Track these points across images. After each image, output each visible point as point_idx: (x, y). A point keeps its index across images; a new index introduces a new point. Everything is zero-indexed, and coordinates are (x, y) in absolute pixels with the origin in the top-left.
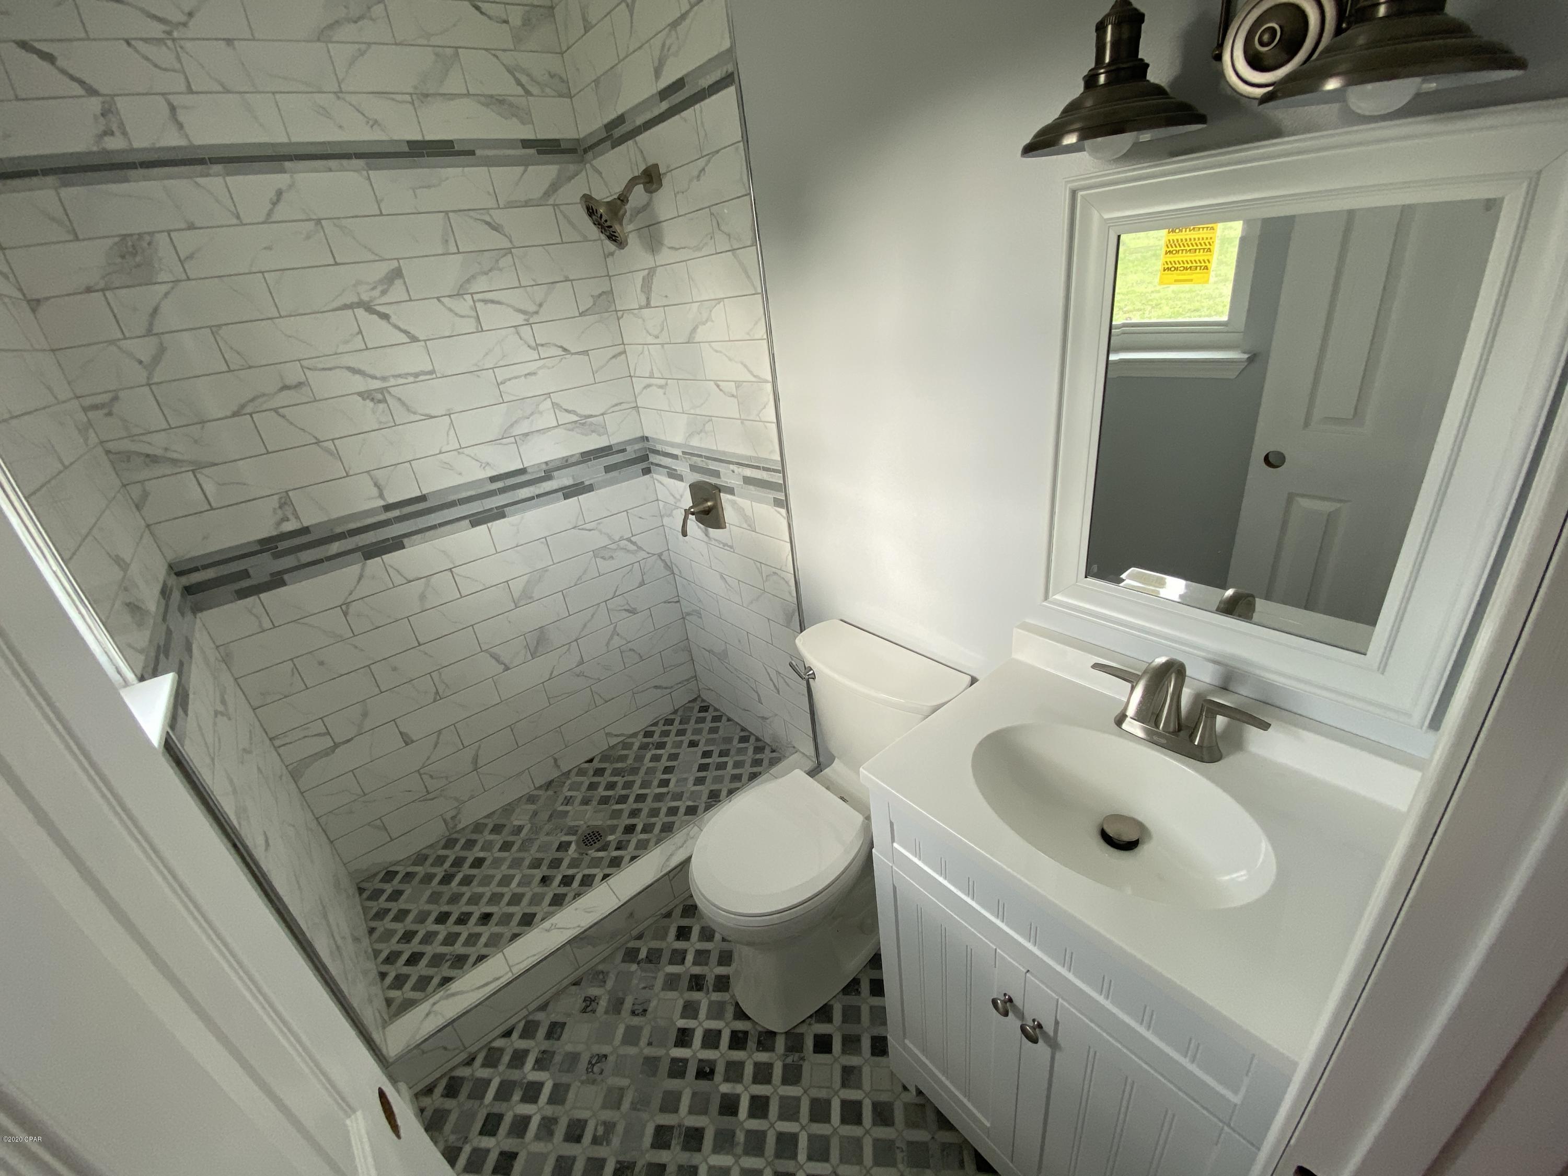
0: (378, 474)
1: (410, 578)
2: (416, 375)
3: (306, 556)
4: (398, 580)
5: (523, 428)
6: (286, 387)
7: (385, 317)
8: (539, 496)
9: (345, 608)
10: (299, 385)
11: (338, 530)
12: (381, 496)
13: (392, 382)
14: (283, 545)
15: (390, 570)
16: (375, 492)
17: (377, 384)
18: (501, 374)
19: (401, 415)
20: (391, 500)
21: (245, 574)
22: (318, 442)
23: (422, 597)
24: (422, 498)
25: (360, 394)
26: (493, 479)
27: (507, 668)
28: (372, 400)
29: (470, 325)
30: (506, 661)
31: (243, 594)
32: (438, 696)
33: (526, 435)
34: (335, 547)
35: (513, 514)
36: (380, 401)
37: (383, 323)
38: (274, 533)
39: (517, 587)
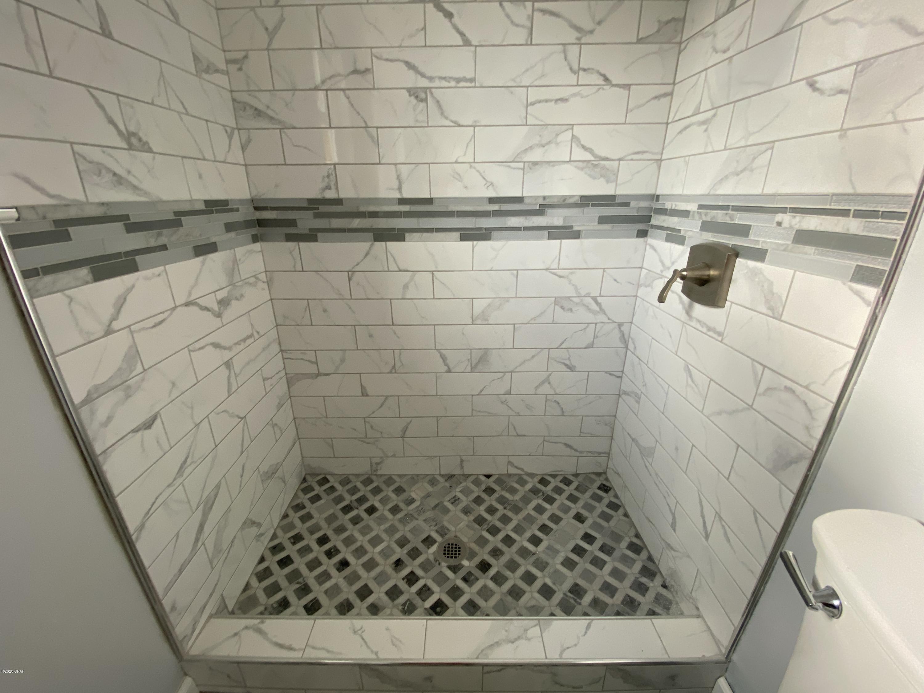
0: (404, 170)
1: (402, 268)
2: (458, 80)
3: (336, 223)
4: (393, 267)
5: (535, 156)
6: (356, 72)
7: (449, 15)
8: (526, 229)
9: (351, 273)
10: (367, 70)
11: (362, 209)
12: (400, 189)
13: (437, 83)
14: (323, 209)
15: (390, 259)
16: (396, 185)
17: (424, 83)
18: (534, 94)
19: (436, 118)
20: (407, 195)
21: (292, 223)
22: (367, 127)
23: (406, 287)
24: (429, 201)
25: (409, 90)
26: (492, 200)
27: (449, 371)
28: (417, 97)
29: (521, 36)
30: (451, 366)
31: (290, 238)
32: (393, 370)
33: (535, 163)
34: (356, 223)
35: (498, 239)
36: (422, 100)
37: (446, 21)
38: (320, 197)
39: (479, 306)
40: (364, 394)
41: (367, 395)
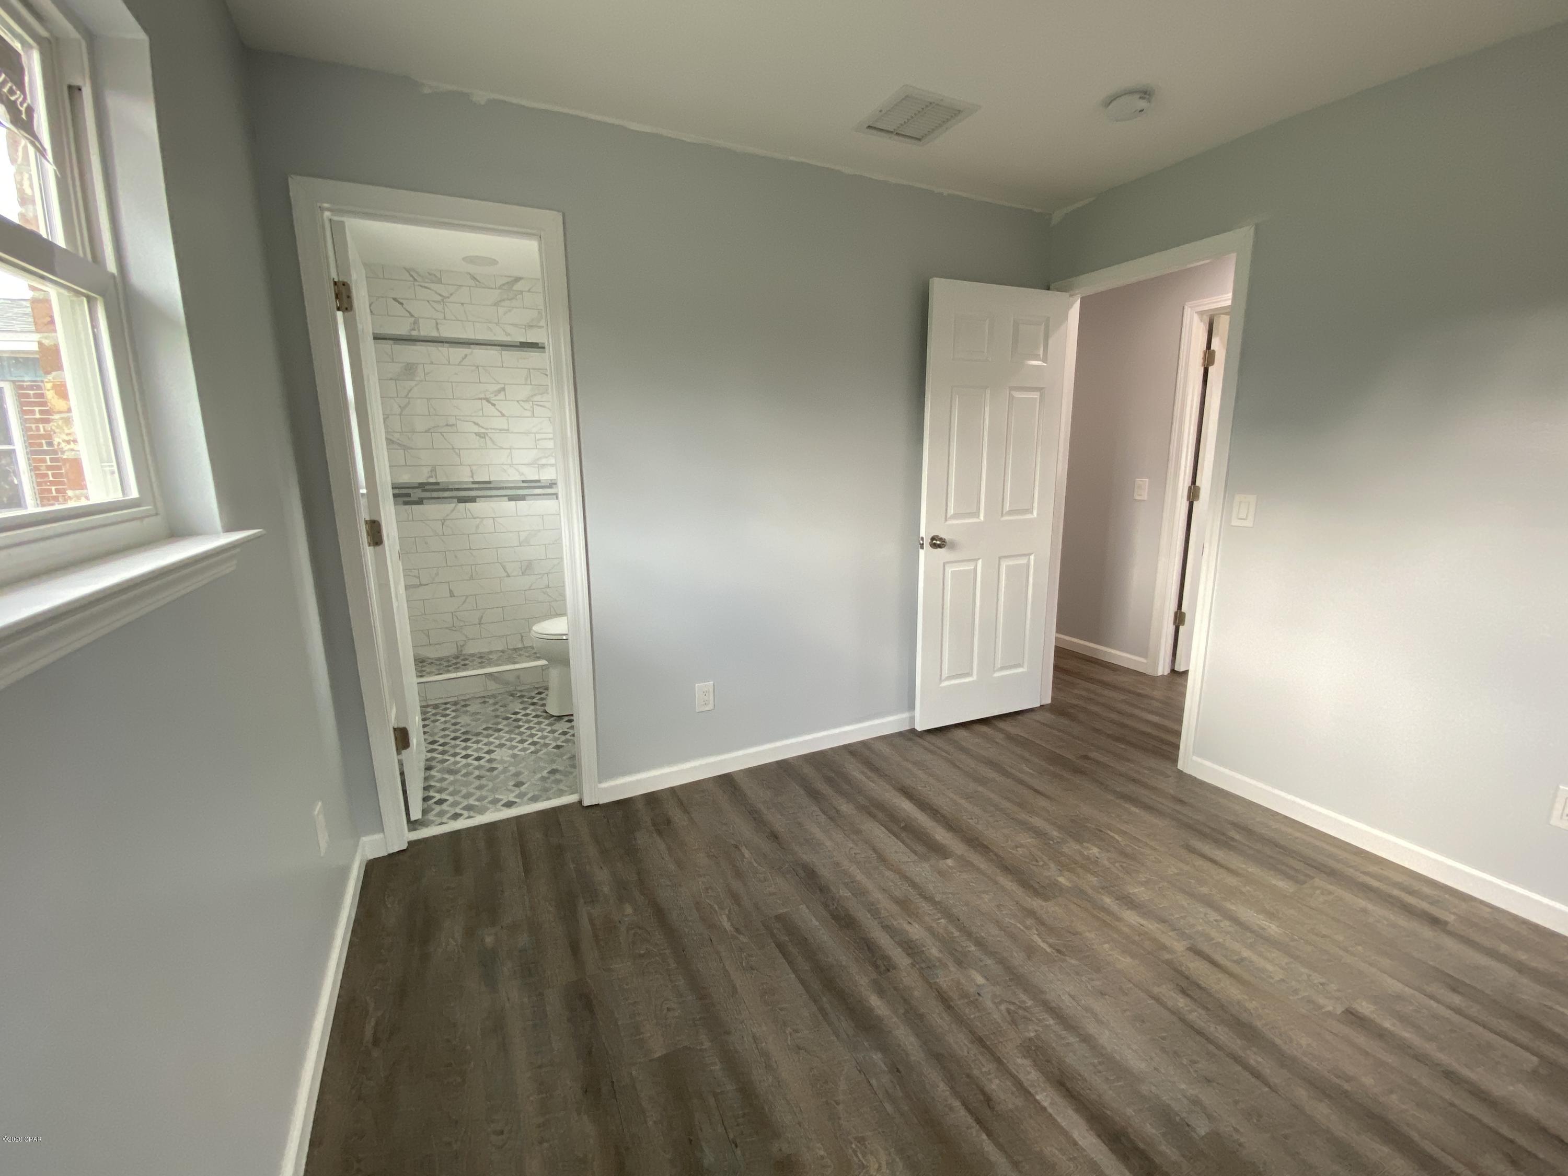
0: (474, 468)
1: (475, 516)
2: (500, 430)
3: (435, 494)
4: (469, 515)
5: (544, 461)
6: (447, 425)
7: (494, 405)
8: (544, 495)
9: (443, 521)
10: (453, 425)
11: (450, 487)
12: (472, 477)
13: (490, 431)
14: (427, 487)
15: (467, 512)
16: (470, 474)
17: (483, 431)
18: (538, 436)
19: (489, 444)
20: (477, 480)
21: (408, 495)
22: (453, 449)
23: (477, 527)
24: (489, 482)
25: (475, 433)
26: (523, 481)
27: (508, 576)
28: (480, 437)
29: (529, 414)
30: (509, 573)
31: (406, 503)
32: (472, 578)
33: (544, 465)
34: (446, 494)
35: (531, 500)
36: (483, 438)
37: (493, 407)
38: (425, 481)
39: (523, 535)
40: (452, 595)
41: (454, 596)
